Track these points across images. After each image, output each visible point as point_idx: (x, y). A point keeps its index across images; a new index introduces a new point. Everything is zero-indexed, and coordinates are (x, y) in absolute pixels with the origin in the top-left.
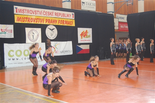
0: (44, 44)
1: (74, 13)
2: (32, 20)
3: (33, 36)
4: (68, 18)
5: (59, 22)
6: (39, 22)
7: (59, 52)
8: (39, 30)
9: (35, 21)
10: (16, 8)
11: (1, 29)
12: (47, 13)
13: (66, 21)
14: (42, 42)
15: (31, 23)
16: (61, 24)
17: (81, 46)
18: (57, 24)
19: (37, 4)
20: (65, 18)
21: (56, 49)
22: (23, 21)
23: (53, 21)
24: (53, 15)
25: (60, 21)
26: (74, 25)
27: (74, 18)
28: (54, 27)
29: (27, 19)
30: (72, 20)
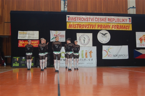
0: (95, 47)
1: (131, 18)
2: (83, 27)
3: (84, 40)
4: (124, 22)
5: (112, 27)
6: (90, 28)
7: (113, 56)
8: (90, 35)
9: (87, 27)
10: (69, 17)
11: (54, 35)
12: (99, 19)
13: (121, 26)
14: (93, 46)
15: (82, 29)
16: (115, 28)
17: (140, 51)
18: (110, 29)
19: (100, 12)
20: (119, 22)
21: (108, 53)
22: (75, 28)
23: (105, 26)
24: (106, 20)
25: (114, 26)
26: (131, 29)
27: (131, 23)
28: (107, 32)
29: (79, 26)
30: (128, 25)
